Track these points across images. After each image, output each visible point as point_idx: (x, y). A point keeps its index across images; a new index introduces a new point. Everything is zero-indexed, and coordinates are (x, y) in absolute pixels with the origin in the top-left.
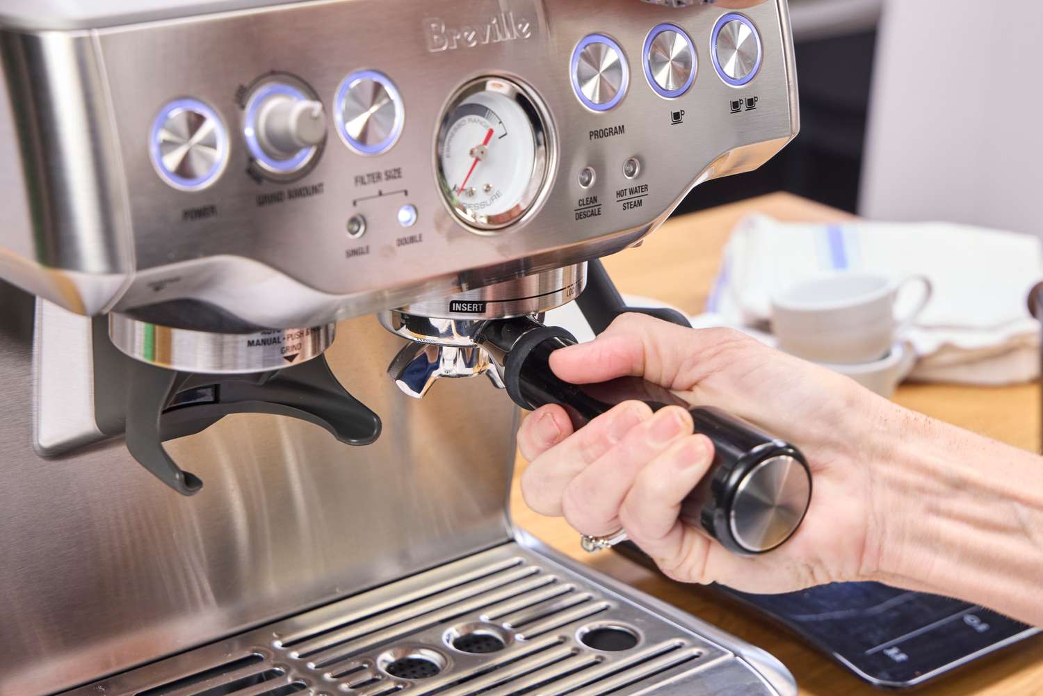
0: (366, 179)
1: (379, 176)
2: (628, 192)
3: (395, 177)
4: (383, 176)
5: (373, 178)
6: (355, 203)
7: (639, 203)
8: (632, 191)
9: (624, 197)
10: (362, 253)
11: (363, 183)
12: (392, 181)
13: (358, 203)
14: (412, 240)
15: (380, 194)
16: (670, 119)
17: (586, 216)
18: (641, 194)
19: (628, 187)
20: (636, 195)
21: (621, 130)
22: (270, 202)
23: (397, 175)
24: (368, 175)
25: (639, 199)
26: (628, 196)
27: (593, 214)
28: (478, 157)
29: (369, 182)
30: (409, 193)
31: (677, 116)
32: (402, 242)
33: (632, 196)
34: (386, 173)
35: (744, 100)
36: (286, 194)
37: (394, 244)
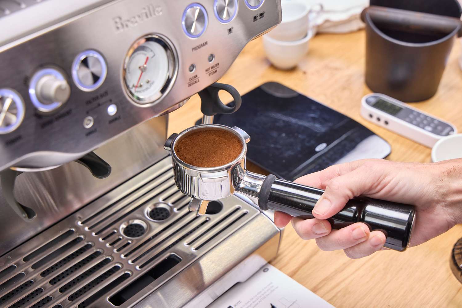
1: (97, 97)
2: (210, 69)
3: (105, 96)
4: (100, 97)
5: (95, 99)
6: (87, 112)
7: (216, 71)
8: (212, 68)
9: (209, 71)
10: (93, 132)
11: (90, 103)
12: (104, 98)
13: (89, 112)
14: (116, 119)
15: (99, 105)
16: (227, 32)
17: (193, 84)
18: (216, 67)
19: (210, 66)
20: (214, 68)
21: (206, 43)
22: (47, 125)
23: (106, 94)
25: (215, 70)
26: (211, 70)
27: (196, 82)
28: (143, 70)
29: (93, 101)
30: (112, 100)
31: (230, 30)
32: (111, 122)
33: (213, 69)
34: (101, 95)
35: (259, 15)
36: (54, 119)
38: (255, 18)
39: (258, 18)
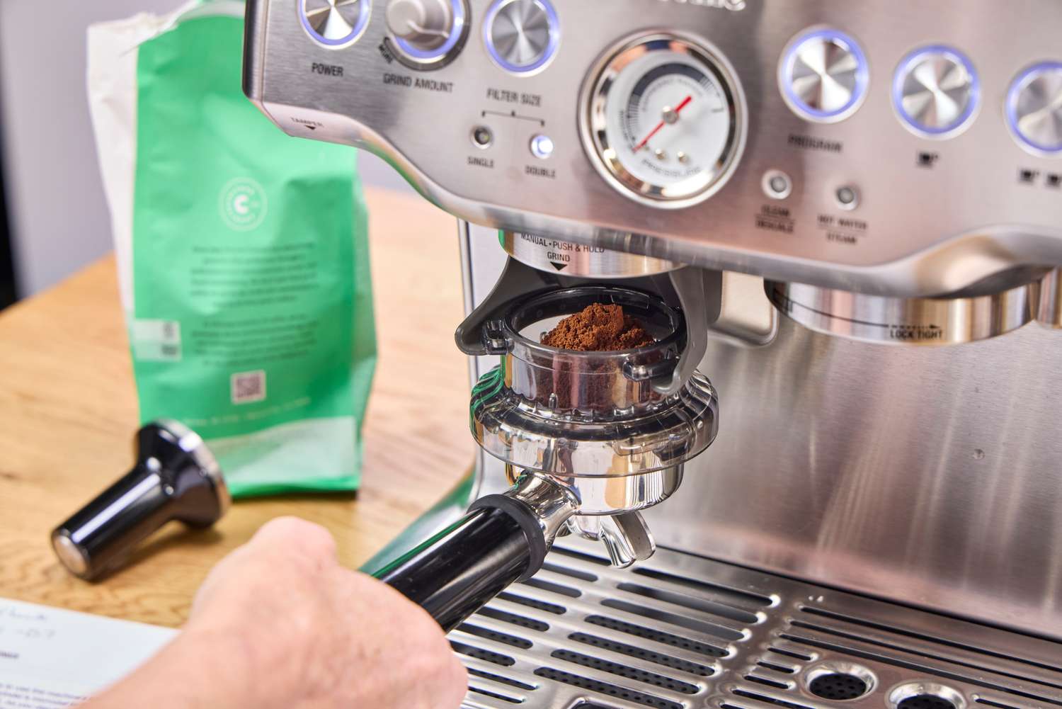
0: (500, 95)
1: (515, 96)
2: (836, 222)
3: (532, 103)
4: (520, 99)
5: (508, 97)
6: (484, 114)
7: (852, 240)
8: (842, 222)
9: (831, 225)
10: (485, 165)
11: (496, 96)
12: (527, 106)
13: (487, 115)
14: (544, 172)
15: (513, 114)
16: (913, 158)
17: (771, 226)
18: (855, 230)
19: (838, 215)
20: (848, 229)
21: (837, 147)
22: (397, 83)
23: (535, 102)
24: (503, 92)
25: (852, 235)
26: (836, 224)
27: (781, 228)
29: (503, 98)
30: (546, 124)
31: (925, 158)
32: (531, 170)
33: (843, 228)
34: (524, 96)
35: (1043, 173)
36: (414, 81)
37: (523, 169)
38: (1027, 175)
39: (1040, 181)
